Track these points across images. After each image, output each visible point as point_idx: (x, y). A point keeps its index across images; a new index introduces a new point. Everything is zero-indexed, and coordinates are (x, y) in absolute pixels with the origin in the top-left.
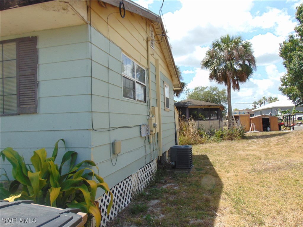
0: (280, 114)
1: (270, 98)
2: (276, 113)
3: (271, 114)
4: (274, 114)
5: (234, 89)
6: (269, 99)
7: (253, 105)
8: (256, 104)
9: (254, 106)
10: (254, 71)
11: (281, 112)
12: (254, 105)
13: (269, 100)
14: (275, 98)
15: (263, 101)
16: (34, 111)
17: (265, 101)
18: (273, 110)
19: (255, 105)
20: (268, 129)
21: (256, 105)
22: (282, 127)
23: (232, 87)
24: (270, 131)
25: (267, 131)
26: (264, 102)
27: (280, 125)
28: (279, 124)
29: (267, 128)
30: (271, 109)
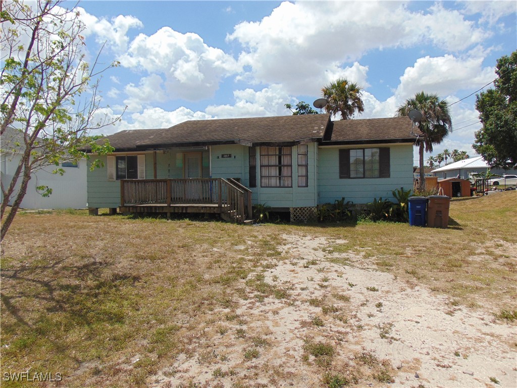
0: (471, 177)
2: (467, 176)
3: (459, 177)
5: (427, 151)
6: (454, 153)
7: (428, 162)
8: (432, 160)
11: (474, 175)
14: (463, 152)
15: (444, 156)
17: (447, 156)
18: (462, 172)
19: (431, 162)
20: (459, 194)
21: (433, 162)
22: (474, 192)
24: (461, 196)
25: (457, 196)
26: (446, 158)
27: (472, 190)
29: (457, 193)
30: (459, 170)
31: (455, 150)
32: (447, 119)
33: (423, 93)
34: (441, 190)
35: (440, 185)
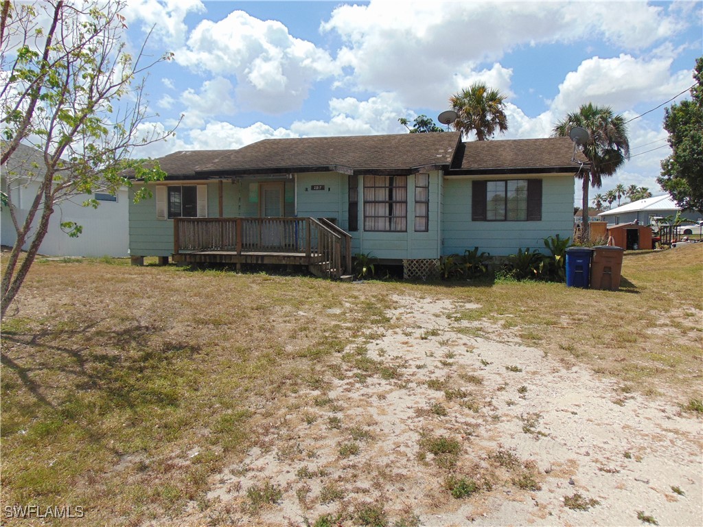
0: (653, 223)
1: (633, 187)
2: (647, 221)
3: (637, 223)
4: (643, 223)
5: (593, 185)
6: (630, 190)
7: (594, 202)
8: (600, 200)
9: (596, 203)
10: (626, 161)
11: (658, 220)
12: (596, 201)
13: (630, 192)
14: (643, 189)
15: (617, 194)
16: (540, 219)
17: (621, 193)
18: (642, 216)
19: (599, 201)
20: (636, 247)
21: (602, 202)
22: (657, 244)
23: (590, 183)
24: (638, 249)
25: (633, 249)
26: (620, 197)
27: (654, 241)
28: (653, 239)
29: (633, 245)
30: (637, 213)
31: (632, 186)
32: (623, 142)
33: (590, 106)
34: (611, 239)
35: (610, 232)
